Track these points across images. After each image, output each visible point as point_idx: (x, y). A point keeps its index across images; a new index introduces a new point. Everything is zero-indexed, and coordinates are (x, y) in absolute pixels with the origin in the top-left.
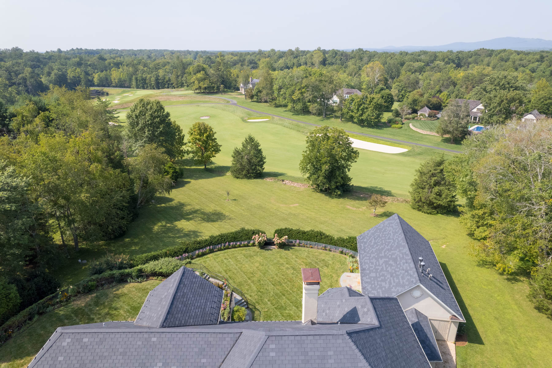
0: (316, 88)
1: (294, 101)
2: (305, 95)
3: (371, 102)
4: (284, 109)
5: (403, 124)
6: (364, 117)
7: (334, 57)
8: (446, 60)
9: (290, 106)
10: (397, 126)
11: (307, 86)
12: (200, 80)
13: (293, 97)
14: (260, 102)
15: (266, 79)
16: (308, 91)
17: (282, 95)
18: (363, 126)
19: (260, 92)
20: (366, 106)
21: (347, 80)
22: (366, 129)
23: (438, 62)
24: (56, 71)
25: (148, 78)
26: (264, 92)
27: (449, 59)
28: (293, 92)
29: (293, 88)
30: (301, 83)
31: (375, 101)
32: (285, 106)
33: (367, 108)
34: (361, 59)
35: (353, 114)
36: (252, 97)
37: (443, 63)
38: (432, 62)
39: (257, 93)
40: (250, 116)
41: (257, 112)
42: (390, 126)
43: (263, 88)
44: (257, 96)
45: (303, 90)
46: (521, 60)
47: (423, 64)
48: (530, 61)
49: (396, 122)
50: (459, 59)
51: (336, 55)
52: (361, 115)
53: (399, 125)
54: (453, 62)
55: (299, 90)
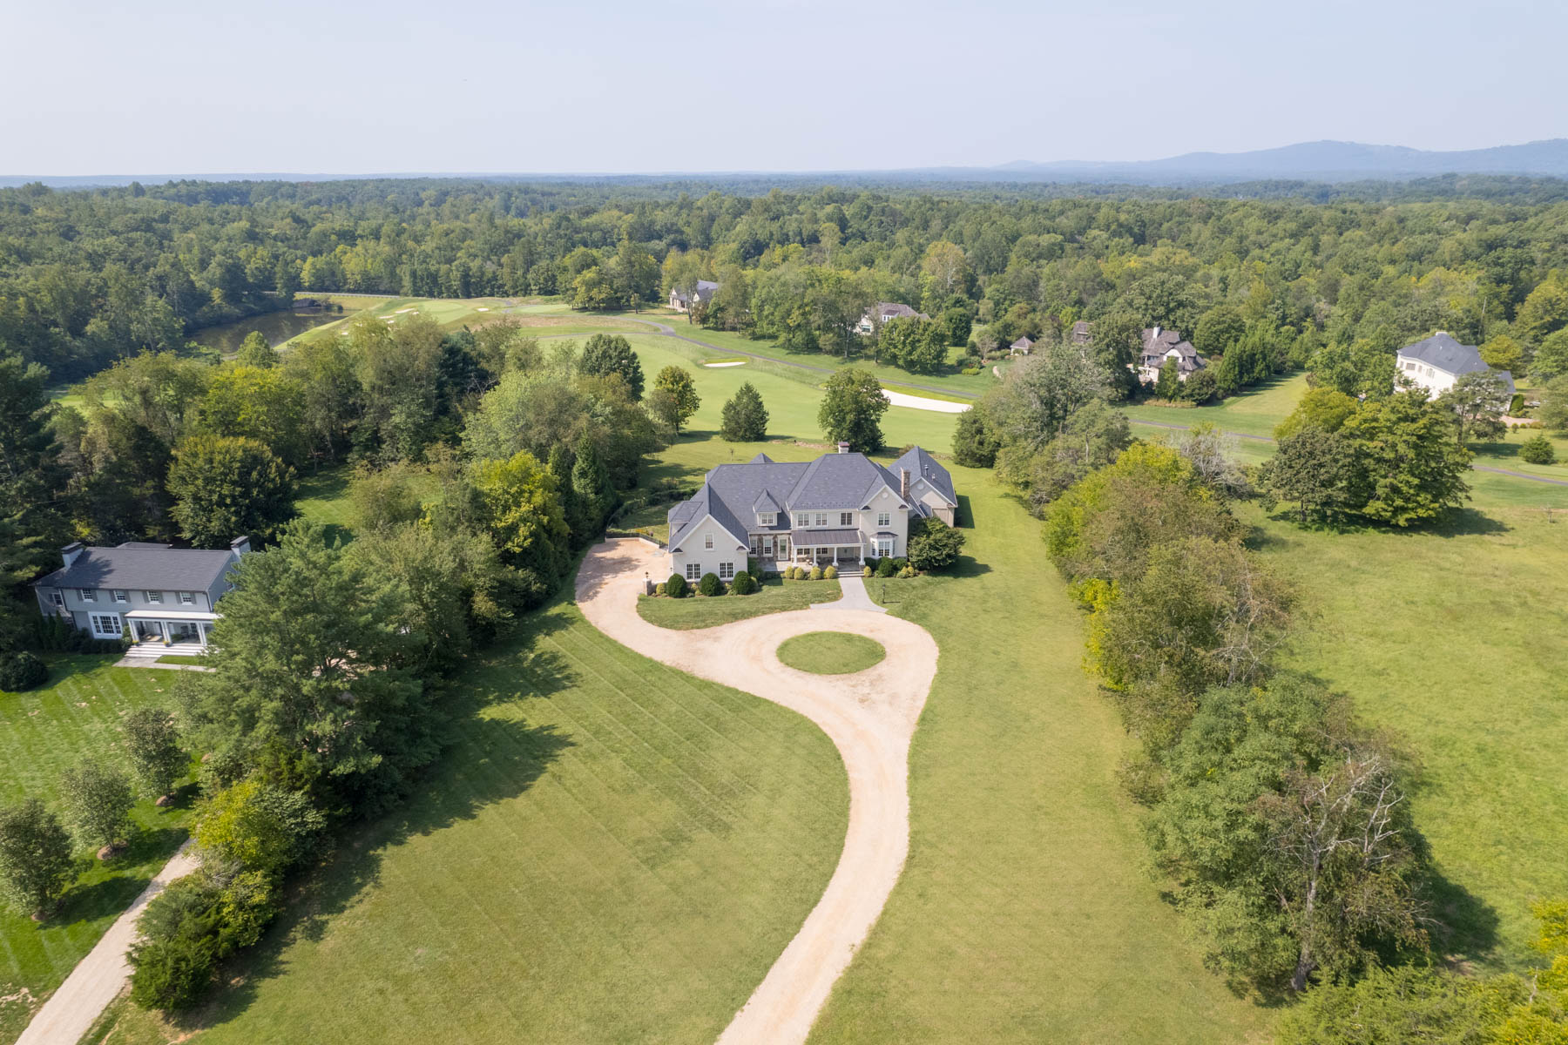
0: (830, 307)
1: (789, 329)
2: (811, 318)
3: (925, 330)
4: (769, 343)
5: (982, 367)
6: (914, 357)
7: (866, 217)
8: (1113, 227)
9: (783, 337)
10: (970, 371)
11: (815, 302)
12: (590, 285)
13: (789, 321)
14: (723, 329)
15: (735, 287)
16: (815, 310)
17: (767, 317)
18: (914, 373)
19: (722, 309)
20: (917, 337)
21: (890, 281)
22: (918, 377)
23: (1095, 232)
24: (219, 258)
25: (441, 273)
26: (731, 311)
27: (1120, 225)
28: (789, 313)
29: (787, 305)
30: (803, 297)
31: (932, 328)
32: (773, 337)
33: (919, 341)
34: (926, 225)
35: (896, 351)
36: (704, 320)
37: (1105, 235)
38: (1082, 232)
39: (715, 312)
40: (709, 357)
41: (721, 350)
42: (960, 372)
43: (729, 303)
44: (716, 317)
45: (807, 309)
46: (1260, 233)
47: (1060, 237)
48: (1275, 236)
49: (970, 365)
50: (1144, 224)
51: (869, 212)
52: (910, 353)
53: (975, 370)
54: (1130, 231)
55: (799, 308)
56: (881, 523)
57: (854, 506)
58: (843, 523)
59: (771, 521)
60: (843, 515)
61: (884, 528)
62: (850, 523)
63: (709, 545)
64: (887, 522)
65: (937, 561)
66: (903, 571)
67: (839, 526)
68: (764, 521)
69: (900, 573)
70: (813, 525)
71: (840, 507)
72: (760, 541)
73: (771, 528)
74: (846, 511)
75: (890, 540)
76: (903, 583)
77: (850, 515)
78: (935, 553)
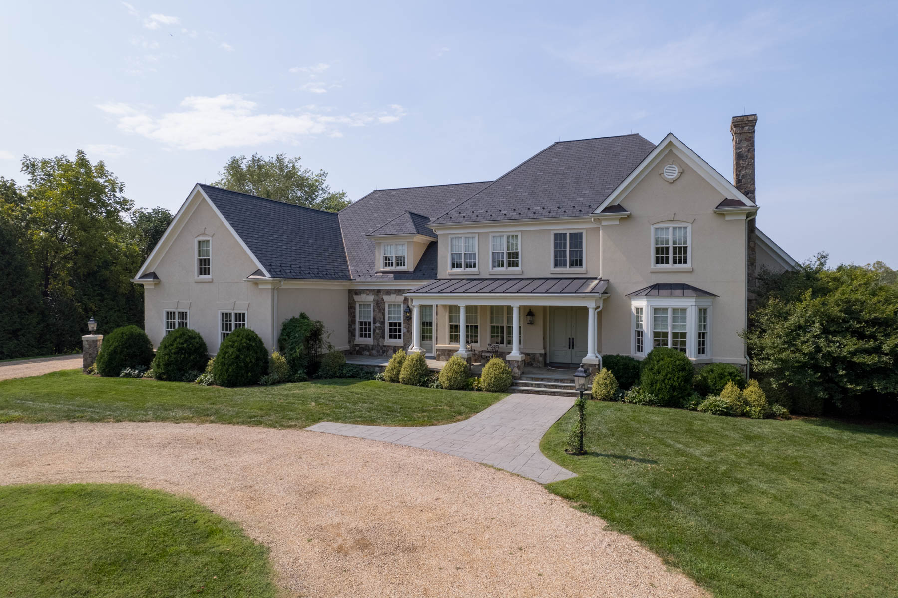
56: (661, 256)
57: (584, 211)
58: (559, 262)
59: (400, 262)
60: (559, 239)
61: (670, 272)
62: (577, 262)
63: (204, 267)
64: (681, 254)
65: (858, 372)
66: (728, 394)
67: (548, 268)
68: (388, 261)
69: (712, 398)
70: (486, 267)
71: (548, 216)
72: (379, 306)
73: (398, 275)
74: (568, 228)
75: (689, 304)
76: (715, 423)
77: (577, 238)
78: (848, 345)
